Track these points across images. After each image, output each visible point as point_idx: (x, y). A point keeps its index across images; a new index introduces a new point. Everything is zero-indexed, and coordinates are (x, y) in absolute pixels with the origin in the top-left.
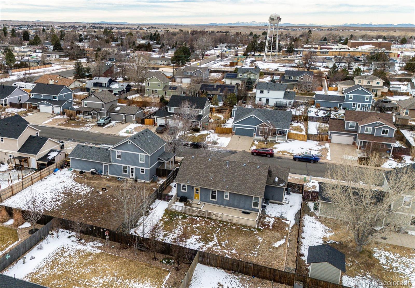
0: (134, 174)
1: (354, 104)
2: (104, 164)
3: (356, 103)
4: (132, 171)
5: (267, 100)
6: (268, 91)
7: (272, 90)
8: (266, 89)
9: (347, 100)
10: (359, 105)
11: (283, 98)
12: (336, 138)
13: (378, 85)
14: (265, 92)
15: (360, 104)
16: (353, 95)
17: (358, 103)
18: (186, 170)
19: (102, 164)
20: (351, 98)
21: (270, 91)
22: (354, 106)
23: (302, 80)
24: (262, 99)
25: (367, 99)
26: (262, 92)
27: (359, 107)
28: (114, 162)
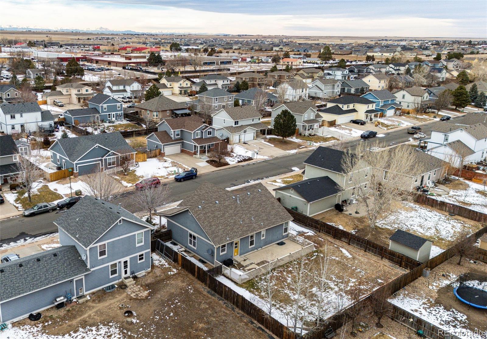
0: (128, 269)
1: (109, 115)
2: (75, 280)
3: (110, 113)
4: (126, 267)
5: (22, 126)
6: (21, 114)
7: (25, 112)
8: (18, 112)
9: (103, 112)
10: (114, 115)
11: (41, 120)
12: (169, 150)
13: (87, 93)
14: (17, 116)
15: (114, 113)
16: (106, 105)
17: (113, 113)
18: (211, 226)
19: (71, 281)
20: (105, 109)
21: (24, 115)
22: (109, 117)
23: (9, 96)
24: (16, 126)
25: (119, 108)
26: (13, 117)
27: (114, 117)
28: (93, 267)
